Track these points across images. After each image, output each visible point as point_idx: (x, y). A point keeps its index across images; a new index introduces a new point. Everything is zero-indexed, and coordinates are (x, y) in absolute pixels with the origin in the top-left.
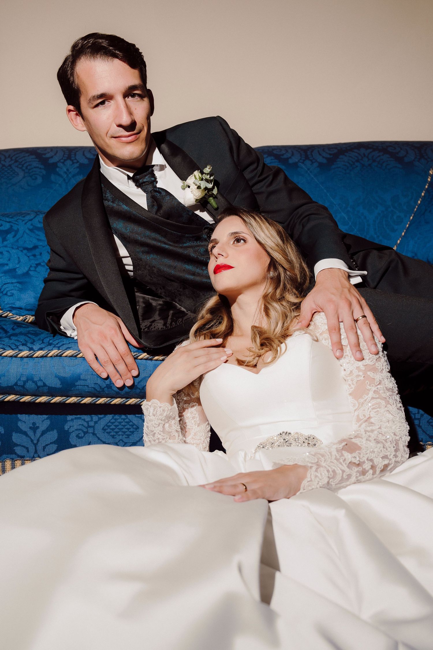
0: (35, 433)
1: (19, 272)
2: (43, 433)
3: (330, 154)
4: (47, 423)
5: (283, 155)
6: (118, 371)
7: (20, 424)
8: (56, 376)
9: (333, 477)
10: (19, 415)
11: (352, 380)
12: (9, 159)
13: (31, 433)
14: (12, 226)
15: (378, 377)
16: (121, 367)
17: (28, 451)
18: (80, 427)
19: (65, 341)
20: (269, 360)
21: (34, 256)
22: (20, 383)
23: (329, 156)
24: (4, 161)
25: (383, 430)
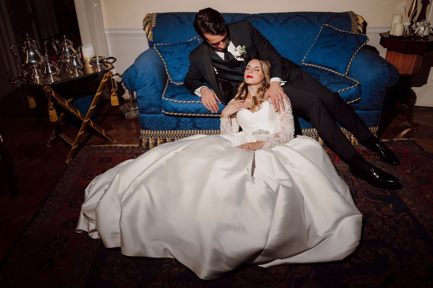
0: (186, 123)
1: (177, 67)
2: (189, 123)
3: (285, 19)
4: (190, 120)
5: (267, 19)
6: (213, 109)
7: (182, 120)
8: (194, 109)
9: (272, 144)
10: (181, 118)
11: (280, 116)
12: (167, 19)
13: (185, 123)
14: (173, 50)
15: (288, 115)
16: (215, 108)
17: (184, 128)
18: (200, 121)
19: (196, 97)
20: (257, 110)
21: (181, 61)
22: (183, 111)
23: (285, 20)
24: (166, 19)
25: (287, 131)
